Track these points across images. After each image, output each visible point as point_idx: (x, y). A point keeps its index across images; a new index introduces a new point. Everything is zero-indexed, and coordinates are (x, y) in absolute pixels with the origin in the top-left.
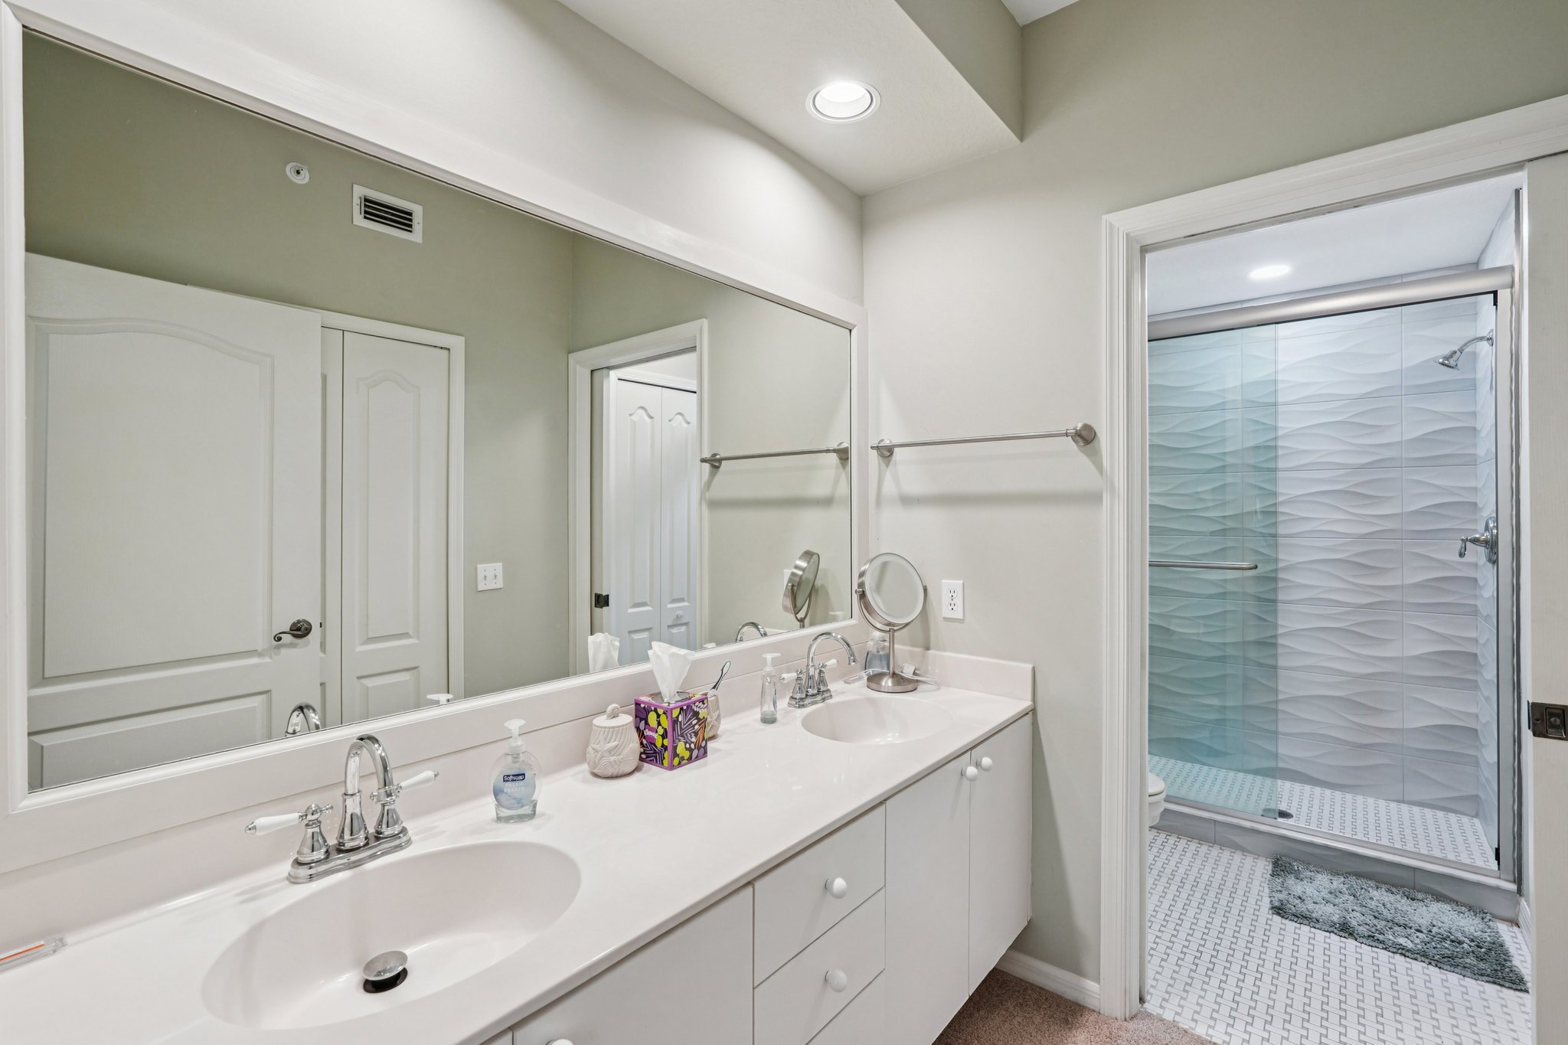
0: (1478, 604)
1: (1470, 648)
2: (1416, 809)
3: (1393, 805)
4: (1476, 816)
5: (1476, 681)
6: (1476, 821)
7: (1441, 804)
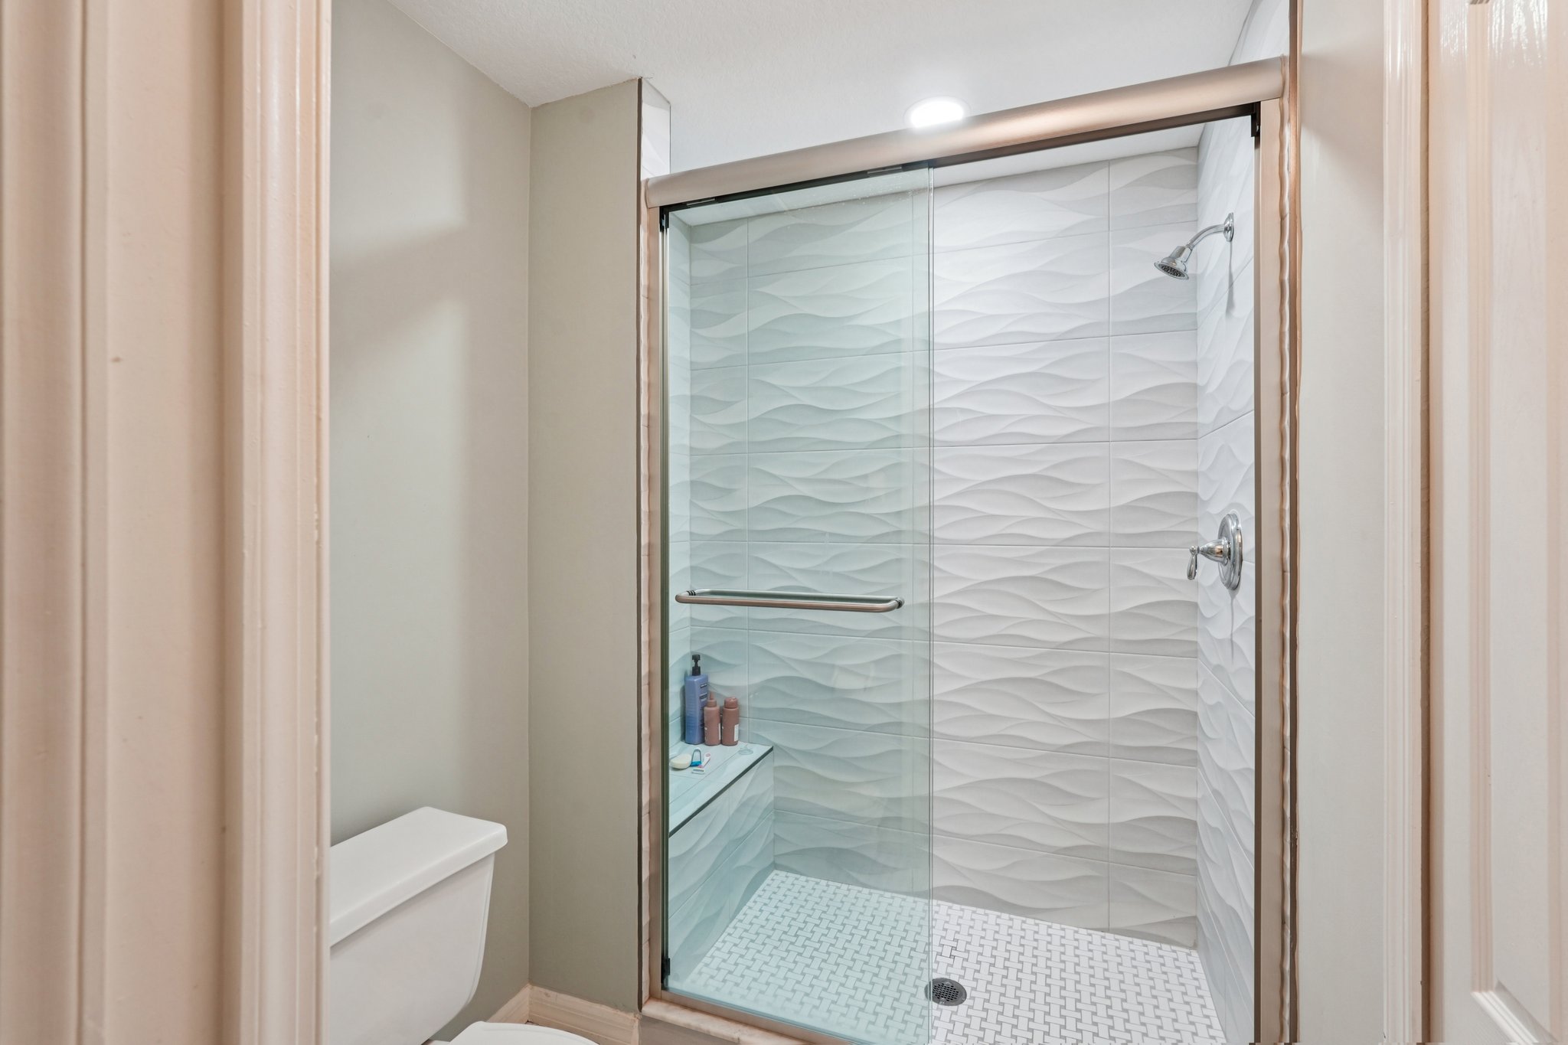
0: (1200, 640)
1: (1186, 705)
2: (1124, 941)
3: (1097, 936)
4: (1195, 946)
5: (1195, 752)
6: (1194, 953)
7: (1153, 931)
